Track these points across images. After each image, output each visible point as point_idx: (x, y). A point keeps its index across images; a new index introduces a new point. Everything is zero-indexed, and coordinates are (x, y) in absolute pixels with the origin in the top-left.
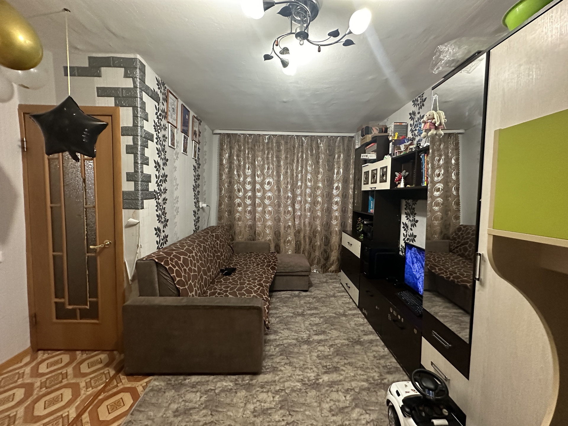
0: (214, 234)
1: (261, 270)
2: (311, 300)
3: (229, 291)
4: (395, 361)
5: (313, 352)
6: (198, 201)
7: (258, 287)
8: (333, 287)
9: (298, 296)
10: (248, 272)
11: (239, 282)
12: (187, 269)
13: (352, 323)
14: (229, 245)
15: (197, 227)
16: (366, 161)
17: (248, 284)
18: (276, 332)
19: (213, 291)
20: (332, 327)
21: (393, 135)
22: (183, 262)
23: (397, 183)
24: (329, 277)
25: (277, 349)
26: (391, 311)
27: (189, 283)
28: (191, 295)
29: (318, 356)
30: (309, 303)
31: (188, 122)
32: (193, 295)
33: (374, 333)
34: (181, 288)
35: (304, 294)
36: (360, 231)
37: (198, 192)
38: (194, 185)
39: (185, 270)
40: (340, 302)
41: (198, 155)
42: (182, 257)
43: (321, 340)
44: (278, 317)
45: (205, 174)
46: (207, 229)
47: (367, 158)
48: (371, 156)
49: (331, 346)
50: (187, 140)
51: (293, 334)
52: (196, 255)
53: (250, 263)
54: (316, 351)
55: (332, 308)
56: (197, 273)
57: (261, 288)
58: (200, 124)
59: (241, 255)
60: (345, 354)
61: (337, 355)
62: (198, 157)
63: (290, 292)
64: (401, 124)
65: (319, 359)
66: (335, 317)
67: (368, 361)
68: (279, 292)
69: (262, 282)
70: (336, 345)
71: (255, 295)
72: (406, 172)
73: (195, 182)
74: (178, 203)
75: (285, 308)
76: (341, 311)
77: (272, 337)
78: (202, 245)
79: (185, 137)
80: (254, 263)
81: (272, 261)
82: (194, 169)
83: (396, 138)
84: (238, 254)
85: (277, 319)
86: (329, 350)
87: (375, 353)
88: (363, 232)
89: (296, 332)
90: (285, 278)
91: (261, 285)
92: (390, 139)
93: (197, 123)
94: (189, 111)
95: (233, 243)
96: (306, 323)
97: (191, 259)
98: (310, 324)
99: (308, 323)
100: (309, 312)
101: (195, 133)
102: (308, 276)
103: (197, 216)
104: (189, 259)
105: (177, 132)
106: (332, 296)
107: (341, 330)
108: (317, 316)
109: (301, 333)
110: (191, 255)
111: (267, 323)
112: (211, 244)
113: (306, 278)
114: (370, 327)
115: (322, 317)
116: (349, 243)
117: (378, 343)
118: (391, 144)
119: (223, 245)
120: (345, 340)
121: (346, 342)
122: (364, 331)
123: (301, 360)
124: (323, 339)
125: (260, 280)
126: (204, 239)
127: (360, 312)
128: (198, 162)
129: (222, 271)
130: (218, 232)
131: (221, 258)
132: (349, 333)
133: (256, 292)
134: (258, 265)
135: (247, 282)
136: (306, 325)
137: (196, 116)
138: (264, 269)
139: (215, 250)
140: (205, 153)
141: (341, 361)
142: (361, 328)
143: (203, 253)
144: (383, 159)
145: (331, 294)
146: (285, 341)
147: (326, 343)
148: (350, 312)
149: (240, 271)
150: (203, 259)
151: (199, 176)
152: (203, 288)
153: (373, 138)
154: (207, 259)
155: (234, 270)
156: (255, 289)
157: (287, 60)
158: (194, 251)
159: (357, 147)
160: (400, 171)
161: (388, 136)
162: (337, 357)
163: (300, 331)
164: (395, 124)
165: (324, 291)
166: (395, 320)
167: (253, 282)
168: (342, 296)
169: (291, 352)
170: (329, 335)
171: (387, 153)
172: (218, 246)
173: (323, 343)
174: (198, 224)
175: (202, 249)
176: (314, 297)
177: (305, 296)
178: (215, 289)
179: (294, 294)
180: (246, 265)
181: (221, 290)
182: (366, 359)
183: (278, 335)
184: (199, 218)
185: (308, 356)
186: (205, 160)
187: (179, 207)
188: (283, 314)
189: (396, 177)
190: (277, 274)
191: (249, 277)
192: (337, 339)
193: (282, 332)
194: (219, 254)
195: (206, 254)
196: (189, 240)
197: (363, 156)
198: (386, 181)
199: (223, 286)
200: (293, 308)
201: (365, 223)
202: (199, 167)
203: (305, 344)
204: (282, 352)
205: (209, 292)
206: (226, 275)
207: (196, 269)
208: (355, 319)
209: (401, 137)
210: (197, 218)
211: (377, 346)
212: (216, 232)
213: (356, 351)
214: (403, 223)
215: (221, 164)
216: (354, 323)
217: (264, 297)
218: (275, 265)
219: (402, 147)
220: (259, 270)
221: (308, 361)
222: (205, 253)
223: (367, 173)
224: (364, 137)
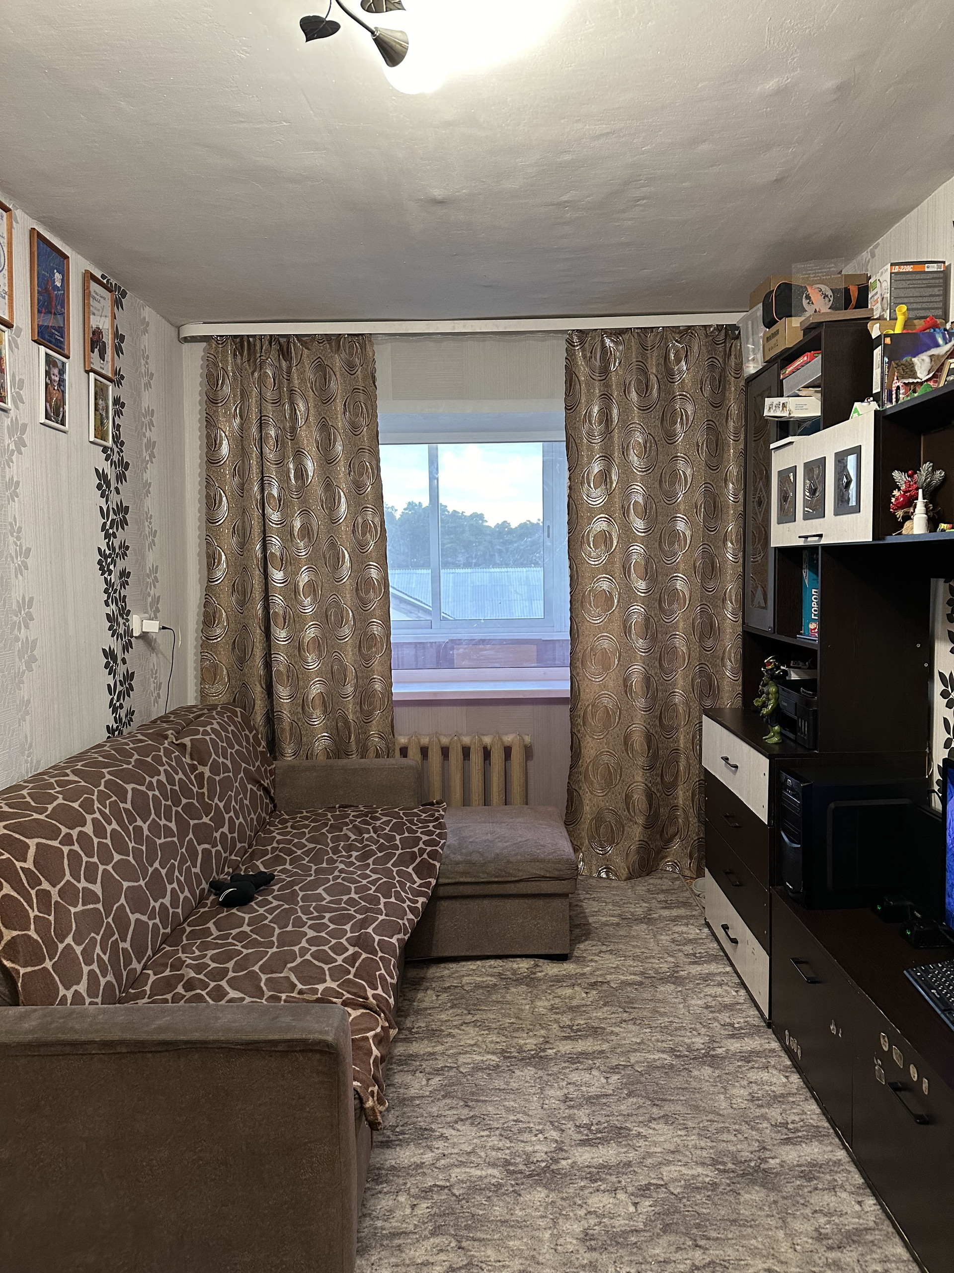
0: (187, 741)
1: (374, 876)
2: (579, 996)
3: (231, 974)
4: (906, 1255)
5: (567, 1218)
6: (125, 613)
7: (351, 950)
8: (673, 941)
9: (530, 980)
10: (320, 890)
11: (277, 931)
12: (54, 892)
13: (740, 1092)
14: (256, 782)
15: (122, 713)
16: (785, 427)
17: (312, 941)
18: (423, 1135)
19: (167, 973)
20: (655, 1110)
21: (887, 315)
22: (35, 863)
23: (900, 514)
24: (661, 897)
25: (423, 1207)
26: (886, 1049)
27: (61, 947)
28: (69, 994)
29: (586, 1237)
30: (572, 1009)
31: (63, 301)
32: (77, 997)
33: (828, 1136)
34: (22, 971)
35: (552, 969)
36: (765, 711)
37: (124, 574)
38: (104, 547)
39: (44, 896)
40: (697, 1002)
41: (117, 427)
42: (32, 843)
43: (604, 1167)
44: (438, 1071)
45: (151, 504)
46: (164, 719)
47: (786, 414)
48: (800, 407)
49: (645, 1190)
50: (62, 372)
51: (494, 1141)
52: (99, 830)
53: (335, 851)
54: (582, 1212)
55: (664, 1029)
56: (100, 906)
57: (364, 955)
58: (118, 303)
59: (306, 818)
60: (698, 1226)
61: (666, 1229)
62: (116, 439)
63: (499, 962)
64: (918, 268)
65: (591, 1249)
66: (672, 1066)
67: (791, 1254)
68: (454, 966)
69: (370, 930)
70: (665, 1186)
71: (334, 985)
72: (934, 469)
73: (107, 536)
74: (31, 624)
75: (471, 1030)
76: (699, 1042)
77: (405, 1156)
78: (129, 787)
79: (49, 361)
80: (349, 848)
81: (425, 838)
82: (99, 487)
83: (898, 330)
84: (292, 813)
85: (436, 1081)
86: (632, 1209)
87: (823, 1220)
88: (778, 715)
89: (506, 1133)
90: (474, 905)
91: (362, 942)
92: (875, 333)
93: (102, 299)
94: (66, 257)
95: (272, 772)
96: (552, 1092)
97: (76, 847)
98: (566, 1099)
99: (560, 1093)
100: (566, 1047)
101: (95, 341)
102: (565, 895)
103: (121, 669)
104: (66, 849)
105: (13, 344)
106: (664, 980)
107: (690, 1124)
108: (598, 1062)
109: (526, 1136)
110: (75, 833)
111: (370, 1103)
112: (171, 781)
113: (557, 903)
114: (812, 1108)
115: (615, 1069)
116: (726, 759)
117: (840, 1178)
118: (877, 352)
119: (226, 784)
120: (703, 1164)
121: (707, 1174)
122: (785, 1125)
123: (514, 1254)
124: (614, 1161)
125: (364, 924)
126: (140, 763)
127: (775, 1045)
128: (116, 458)
129: (217, 887)
130: (205, 733)
131: (217, 835)
132: (725, 1136)
133: (338, 973)
134: (364, 857)
135: (311, 934)
136: (554, 1103)
137: (98, 274)
138: (388, 873)
139: (188, 808)
140: (146, 421)
141: (678, 1256)
142: (775, 1113)
143: (132, 820)
144: (847, 418)
145: (665, 967)
146: (457, 1173)
147: (624, 1180)
148: (735, 1046)
149: (291, 884)
150: (131, 845)
151: (122, 509)
152: (128, 961)
153: (807, 330)
154: (151, 844)
155: (264, 881)
156: (340, 960)
157: (398, 35)
158: (89, 818)
159: (751, 368)
160: (912, 468)
161: (869, 319)
162: (664, 1240)
163: (520, 1131)
164: (896, 269)
165: (635, 958)
166: (901, 1086)
167: (333, 934)
168: (706, 978)
169: (477, 1222)
170: (641, 1143)
171: (864, 392)
172: (201, 786)
173: (613, 1179)
174: (127, 703)
175: (128, 806)
176: (593, 985)
177: (558, 980)
178: (178, 965)
179: (514, 972)
180: (317, 860)
181: (199, 969)
182: (784, 1246)
183: (430, 1148)
184: (129, 676)
185: (547, 1235)
186: (151, 445)
187: (35, 641)
188: (462, 1059)
189: (896, 493)
190: (442, 891)
191: (321, 910)
192: (669, 1163)
193: (448, 1132)
194: (206, 820)
195: (145, 827)
196: (75, 772)
197: (773, 408)
198: (857, 509)
199: (210, 953)
200: (501, 1030)
201: (794, 677)
202: (121, 477)
203: (538, 1183)
204: (440, 1221)
205: (152, 978)
206: (229, 903)
207: (97, 888)
208: (753, 1075)
209: (919, 324)
210: (119, 677)
211: (833, 1188)
212: (197, 732)
213: (745, 1212)
214: (941, 675)
215: (211, 459)
216: (744, 1092)
217: (370, 992)
218: (433, 855)
219: (922, 365)
220: (367, 876)
221: (541, 1259)
222: (139, 822)
223: (787, 476)
224: (774, 329)
